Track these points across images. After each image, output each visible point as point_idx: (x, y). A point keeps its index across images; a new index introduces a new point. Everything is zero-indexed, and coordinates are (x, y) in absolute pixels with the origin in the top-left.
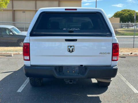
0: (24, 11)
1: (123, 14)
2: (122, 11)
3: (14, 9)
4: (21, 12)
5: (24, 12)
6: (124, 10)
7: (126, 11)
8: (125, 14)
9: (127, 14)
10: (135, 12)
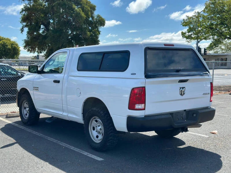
10: (10, 41)
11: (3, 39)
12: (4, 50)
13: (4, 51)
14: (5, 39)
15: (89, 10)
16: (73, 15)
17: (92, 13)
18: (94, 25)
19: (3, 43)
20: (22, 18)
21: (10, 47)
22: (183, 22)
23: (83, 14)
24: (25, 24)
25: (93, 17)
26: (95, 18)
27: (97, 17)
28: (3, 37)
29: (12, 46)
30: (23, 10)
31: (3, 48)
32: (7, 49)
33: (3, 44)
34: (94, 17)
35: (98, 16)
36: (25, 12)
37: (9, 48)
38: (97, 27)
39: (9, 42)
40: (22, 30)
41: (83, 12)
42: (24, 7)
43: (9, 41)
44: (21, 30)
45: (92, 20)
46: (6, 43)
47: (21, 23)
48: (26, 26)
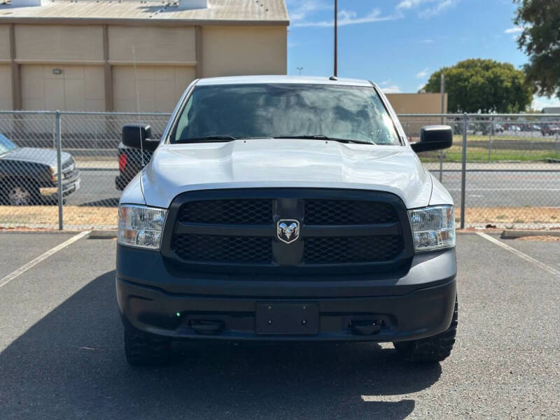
0: (59, 69)
1: (467, 80)
2: (461, 65)
3: (19, 60)
4: (48, 73)
5: (60, 72)
6: (469, 61)
7: (476, 66)
8: (473, 78)
9: (481, 80)
10: (511, 70)
11: (495, 67)
12: (493, 91)
13: (495, 95)
14: (499, 65)
19: (492, 76)
20: (519, 10)
21: (509, 85)
24: (529, 26)
28: (495, 62)
29: (513, 82)
31: (491, 89)
32: (501, 88)
33: (494, 78)
37: (506, 88)
39: (508, 72)
40: (522, 41)
43: (509, 69)
44: (519, 41)
46: (500, 76)
47: (516, 23)
48: (531, 31)
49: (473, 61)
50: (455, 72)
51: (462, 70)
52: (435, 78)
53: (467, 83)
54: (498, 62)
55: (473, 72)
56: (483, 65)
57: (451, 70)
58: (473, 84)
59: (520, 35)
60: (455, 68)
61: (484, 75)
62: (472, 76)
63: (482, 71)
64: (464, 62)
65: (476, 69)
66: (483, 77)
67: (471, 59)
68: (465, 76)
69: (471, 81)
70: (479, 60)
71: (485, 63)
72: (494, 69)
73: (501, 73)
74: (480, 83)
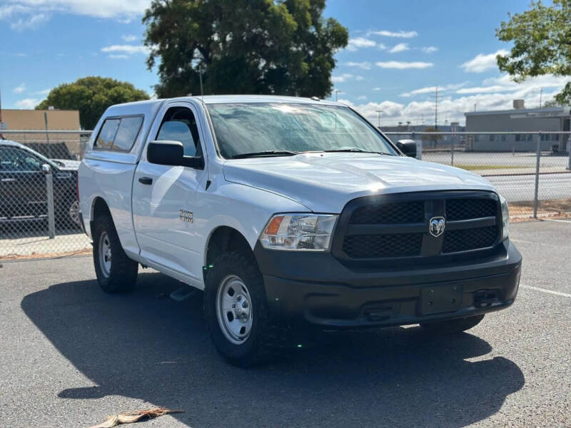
1: (89, 97)
2: (81, 82)
7: (97, 83)
8: (96, 95)
11: (116, 85)
14: (120, 84)
15: (306, 7)
16: (266, 21)
17: (316, 16)
18: (319, 46)
19: (115, 94)
20: (148, 32)
22: (500, 29)
23: (289, 19)
24: (156, 47)
25: (317, 26)
26: (324, 26)
27: (329, 24)
28: (116, 81)
30: (148, 15)
33: (117, 97)
34: (320, 25)
35: (331, 22)
36: (156, 18)
38: (328, 50)
39: (129, 91)
40: (151, 62)
41: (290, 12)
42: (153, 7)
43: (130, 88)
44: (148, 62)
45: (315, 33)
46: (123, 95)
47: (146, 45)
48: (159, 52)
49: (94, 79)
50: (75, 88)
51: (83, 87)
52: (54, 95)
53: (89, 101)
54: (118, 81)
55: (96, 90)
56: (105, 83)
57: (71, 86)
58: (96, 102)
59: (149, 56)
60: (76, 84)
61: (107, 93)
62: (94, 93)
63: (105, 89)
64: (84, 79)
65: (98, 86)
66: (106, 95)
67: (91, 76)
68: (87, 94)
69: (94, 98)
70: (99, 78)
71: (107, 81)
72: (116, 88)
73: (124, 92)
74: (104, 101)
